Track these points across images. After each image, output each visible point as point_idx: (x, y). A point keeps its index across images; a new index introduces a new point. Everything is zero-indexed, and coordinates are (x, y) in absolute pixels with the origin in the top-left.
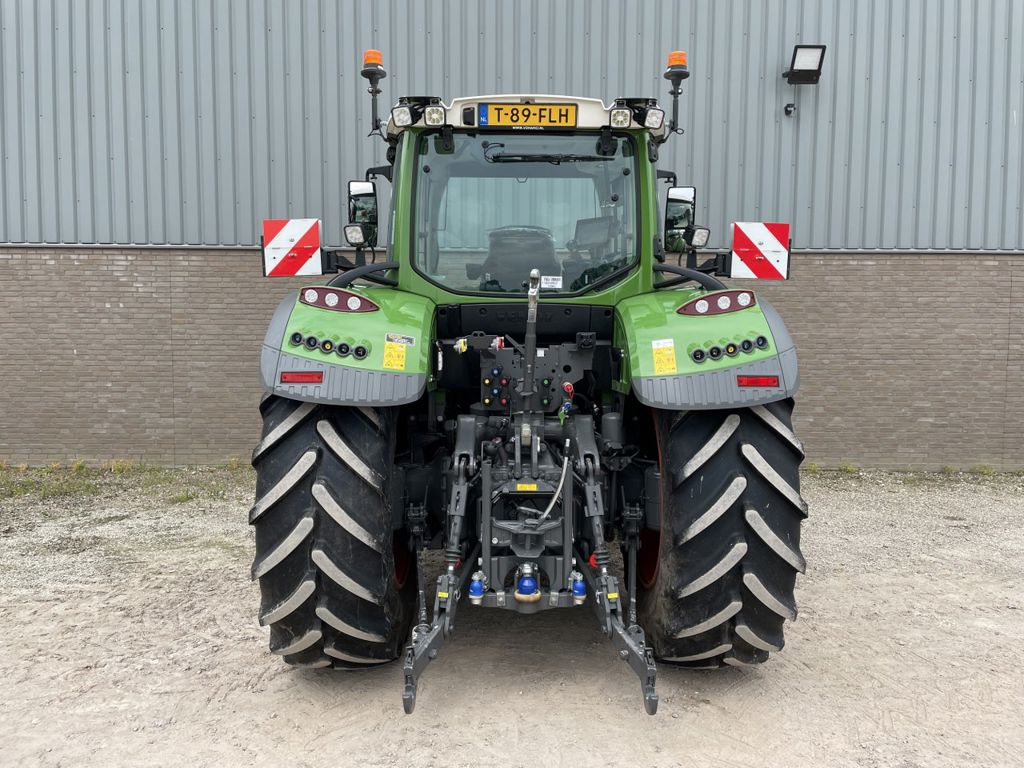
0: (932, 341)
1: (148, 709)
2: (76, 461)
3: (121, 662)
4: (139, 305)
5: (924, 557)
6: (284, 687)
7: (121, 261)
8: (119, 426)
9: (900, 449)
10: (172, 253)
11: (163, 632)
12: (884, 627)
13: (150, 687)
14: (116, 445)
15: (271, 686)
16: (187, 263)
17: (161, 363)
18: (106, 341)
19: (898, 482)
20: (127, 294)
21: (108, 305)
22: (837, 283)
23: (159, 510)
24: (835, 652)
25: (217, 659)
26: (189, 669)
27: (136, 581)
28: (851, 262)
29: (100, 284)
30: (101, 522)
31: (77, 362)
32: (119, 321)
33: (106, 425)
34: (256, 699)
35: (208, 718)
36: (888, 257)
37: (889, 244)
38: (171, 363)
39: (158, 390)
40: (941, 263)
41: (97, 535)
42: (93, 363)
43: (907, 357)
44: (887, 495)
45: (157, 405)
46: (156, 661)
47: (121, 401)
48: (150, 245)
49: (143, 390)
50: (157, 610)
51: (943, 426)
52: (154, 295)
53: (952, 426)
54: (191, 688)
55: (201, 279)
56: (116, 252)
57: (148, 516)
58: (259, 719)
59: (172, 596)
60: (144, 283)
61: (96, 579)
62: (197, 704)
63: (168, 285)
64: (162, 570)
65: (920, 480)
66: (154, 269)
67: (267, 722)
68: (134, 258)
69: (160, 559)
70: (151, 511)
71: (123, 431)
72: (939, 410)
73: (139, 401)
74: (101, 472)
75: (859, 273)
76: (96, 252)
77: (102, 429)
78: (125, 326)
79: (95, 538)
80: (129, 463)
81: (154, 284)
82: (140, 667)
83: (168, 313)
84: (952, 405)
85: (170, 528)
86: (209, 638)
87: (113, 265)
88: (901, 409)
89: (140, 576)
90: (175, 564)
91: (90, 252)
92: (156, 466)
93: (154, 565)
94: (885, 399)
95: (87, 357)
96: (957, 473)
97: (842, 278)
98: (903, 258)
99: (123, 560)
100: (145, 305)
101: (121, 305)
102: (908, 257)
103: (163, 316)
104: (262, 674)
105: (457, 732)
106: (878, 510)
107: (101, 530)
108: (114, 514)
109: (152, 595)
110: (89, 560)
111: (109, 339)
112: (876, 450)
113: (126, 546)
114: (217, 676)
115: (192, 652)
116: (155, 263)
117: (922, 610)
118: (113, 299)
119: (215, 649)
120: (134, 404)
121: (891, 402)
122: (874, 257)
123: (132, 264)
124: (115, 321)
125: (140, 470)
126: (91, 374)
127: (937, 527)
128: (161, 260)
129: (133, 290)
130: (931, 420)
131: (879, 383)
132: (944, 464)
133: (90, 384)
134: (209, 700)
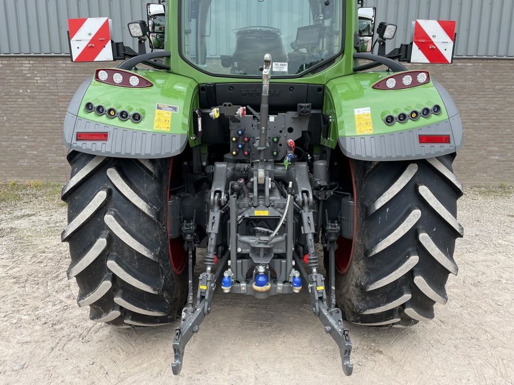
0: (502, 112)
1: (12, 355)
2: (11, 180)
3: (4, 317)
4: (39, 91)
5: (500, 241)
6: (104, 338)
7: (27, 64)
8: (34, 161)
9: (478, 174)
10: (55, 59)
11: (36, 295)
12: (487, 292)
13: (17, 337)
14: (33, 171)
15: (96, 337)
16: (64, 65)
17: (54, 125)
18: (22, 112)
19: (476, 193)
20: (31, 84)
21: (21, 91)
22: (449, 77)
23: (53, 210)
24: (458, 310)
25: (65, 315)
26: (46, 323)
27: (28, 258)
28: (459, 64)
29: (16, 78)
30: (18, 218)
31: (7, 124)
32: (28, 100)
33: (26, 160)
34: (84, 348)
35: (49, 364)
36: (481, 61)
37: (482, 53)
38: (60, 125)
39: (54, 141)
40: (511, 65)
41: (13, 227)
42: (15, 125)
43: (487, 121)
44: (471, 201)
45: (54, 149)
46: (27, 317)
47: (33, 147)
48: (43, 54)
49: (46, 140)
50: (36, 279)
51: (504, 161)
52: (47, 85)
53: (508, 161)
54: (43, 339)
55: (74, 75)
56: (23, 59)
57: (46, 215)
58: (82, 365)
59: (47, 269)
60: (41, 77)
61: (5, 256)
62: (45, 352)
63: (55, 78)
64: (46, 250)
65: (488, 192)
66: (45, 68)
67: (87, 368)
68: (34, 62)
69: (46, 243)
70: (49, 211)
71: (36, 164)
72: (502, 152)
73: (44, 147)
74: (25, 187)
75: (463, 71)
76: (12, 59)
77: (25, 163)
78: (31, 103)
79: (12, 228)
80: (40, 182)
81: (47, 78)
82: (15, 321)
83: (55, 95)
84: (510, 149)
85: (57, 222)
86: (63, 299)
87: (22, 66)
88: (480, 152)
89: (31, 254)
90: (55, 246)
91: (8, 59)
92: (57, 184)
93: (42, 247)
94: (472, 146)
95: (12, 121)
96: (509, 188)
97: (452, 74)
98: (489, 61)
99: (24, 243)
100: (43, 91)
101: (29, 91)
102: (492, 61)
103: (53, 97)
104: (91, 328)
105: (213, 378)
106: (468, 211)
107: (17, 224)
108: (28, 212)
109: (35, 268)
110: (4, 244)
111: (24, 111)
112: (464, 175)
113: (29, 234)
114: (62, 329)
115: (50, 310)
116: (46, 65)
117: (507, 280)
118: (24, 87)
119: (65, 308)
120: (41, 149)
121: (475, 147)
122: (472, 61)
123: (33, 66)
124: (26, 100)
125: (47, 186)
126: (15, 131)
127: (505, 222)
128: (49, 63)
129: (35, 81)
130: (497, 158)
131: (469, 136)
132: (502, 183)
133: (15, 137)
134: (53, 349)
